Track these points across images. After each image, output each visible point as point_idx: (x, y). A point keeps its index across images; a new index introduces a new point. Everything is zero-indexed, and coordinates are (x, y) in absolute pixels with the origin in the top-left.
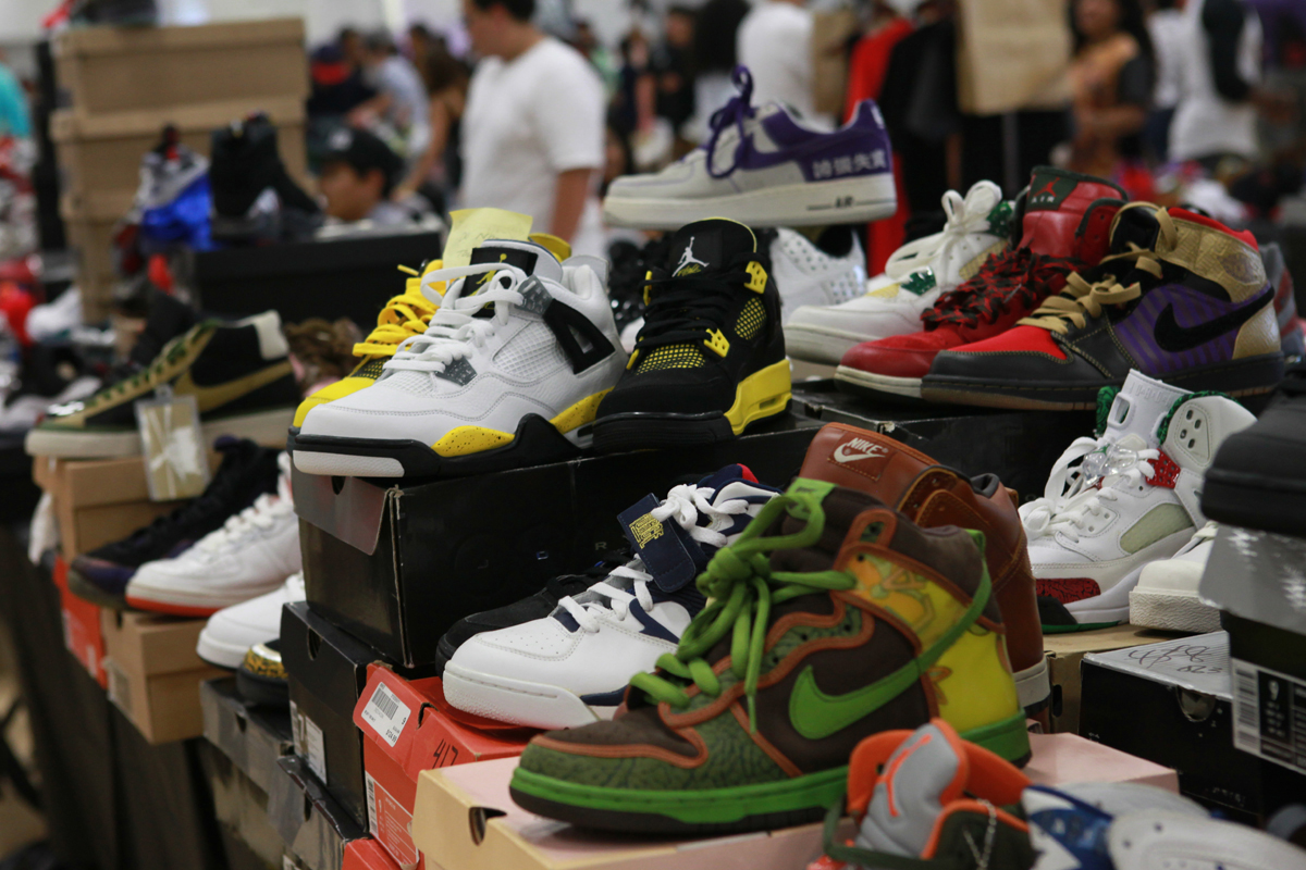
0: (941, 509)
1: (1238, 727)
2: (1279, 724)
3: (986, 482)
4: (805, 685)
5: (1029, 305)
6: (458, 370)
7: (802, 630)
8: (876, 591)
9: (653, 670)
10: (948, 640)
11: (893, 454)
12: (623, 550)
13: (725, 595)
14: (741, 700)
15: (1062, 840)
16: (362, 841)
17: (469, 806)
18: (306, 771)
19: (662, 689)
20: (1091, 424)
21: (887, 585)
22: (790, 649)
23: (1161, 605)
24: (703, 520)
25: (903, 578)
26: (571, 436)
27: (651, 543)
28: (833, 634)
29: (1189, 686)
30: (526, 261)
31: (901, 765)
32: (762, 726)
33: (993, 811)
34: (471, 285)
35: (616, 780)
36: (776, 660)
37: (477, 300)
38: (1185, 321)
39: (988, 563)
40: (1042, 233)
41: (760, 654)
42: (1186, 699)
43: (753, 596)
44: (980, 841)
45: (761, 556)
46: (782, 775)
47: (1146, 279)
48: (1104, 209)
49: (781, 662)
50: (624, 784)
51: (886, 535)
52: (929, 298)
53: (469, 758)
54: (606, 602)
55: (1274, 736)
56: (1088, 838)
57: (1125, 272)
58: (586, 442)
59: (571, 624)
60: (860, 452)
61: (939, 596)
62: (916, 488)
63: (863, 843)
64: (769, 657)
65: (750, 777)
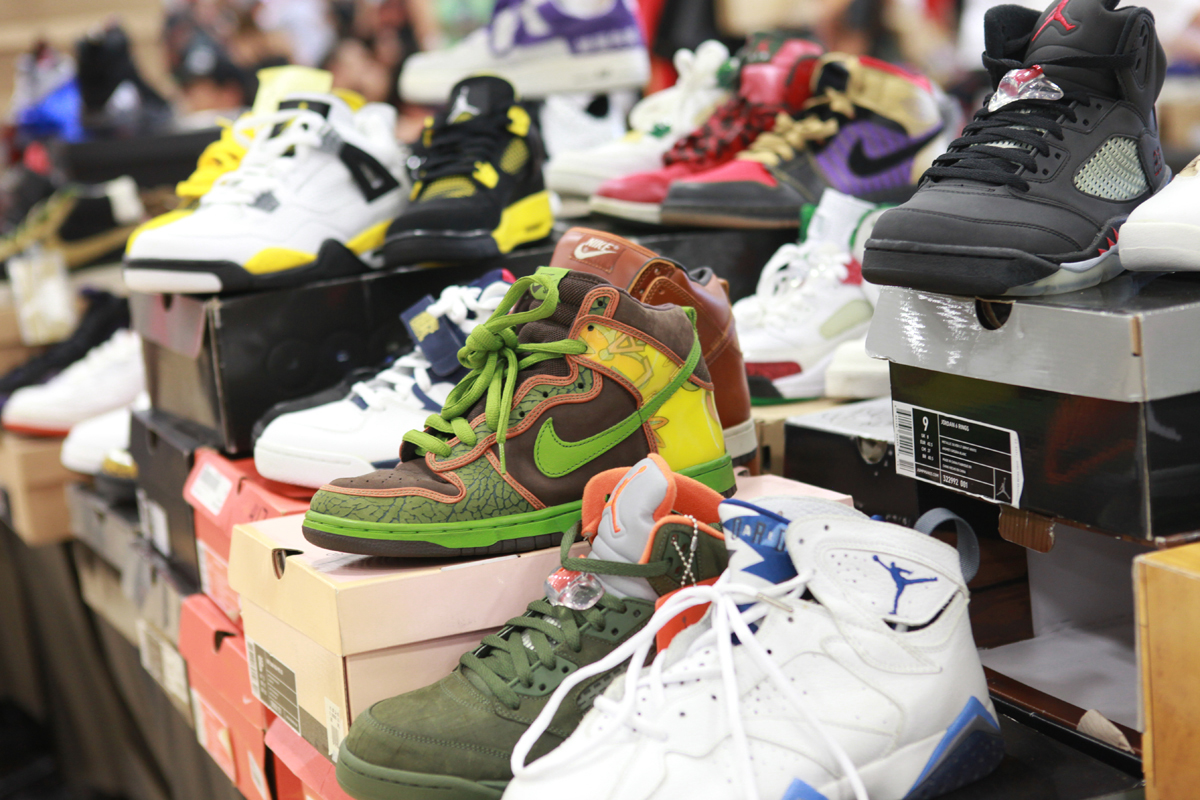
0: (662, 293)
1: (899, 457)
2: (929, 451)
3: (701, 275)
4: (547, 434)
5: (745, 142)
6: (265, 201)
7: (543, 389)
8: (604, 355)
9: (424, 429)
10: (665, 396)
11: (624, 250)
12: (406, 343)
13: (482, 364)
14: (494, 447)
15: (749, 541)
16: (197, 598)
17: (272, 548)
18: (153, 549)
19: (429, 443)
20: (795, 236)
21: (612, 348)
22: (534, 405)
23: (851, 379)
24: (471, 315)
25: (626, 343)
26: (366, 257)
27: (429, 337)
28: (569, 391)
29: (866, 435)
30: (324, 109)
31: (622, 491)
32: (511, 467)
33: (697, 524)
34: (277, 131)
35: (389, 516)
36: (522, 414)
37: (282, 142)
38: (873, 152)
39: (699, 333)
40: (758, 83)
41: (509, 410)
42: (865, 447)
43: (505, 364)
44: (685, 548)
45: (509, 330)
46: (529, 508)
47: (842, 119)
48: (807, 63)
49: (527, 415)
50: (396, 519)
51: (611, 308)
52: (666, 144)
53: (276, 514)
54: (392, 386)
55: (926, 461)
56: (770, 539)
57: (824, 112)
58: (378, 262)
59: (362, 404)
60: (596, 250)
61: (656, 358)
62: (641, 277)
63: (593, 556)
64: (516, 412)
65: (502, 510)
